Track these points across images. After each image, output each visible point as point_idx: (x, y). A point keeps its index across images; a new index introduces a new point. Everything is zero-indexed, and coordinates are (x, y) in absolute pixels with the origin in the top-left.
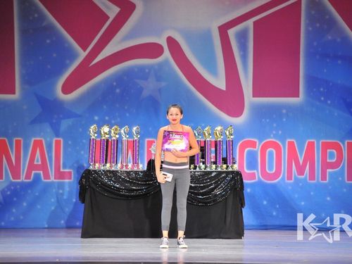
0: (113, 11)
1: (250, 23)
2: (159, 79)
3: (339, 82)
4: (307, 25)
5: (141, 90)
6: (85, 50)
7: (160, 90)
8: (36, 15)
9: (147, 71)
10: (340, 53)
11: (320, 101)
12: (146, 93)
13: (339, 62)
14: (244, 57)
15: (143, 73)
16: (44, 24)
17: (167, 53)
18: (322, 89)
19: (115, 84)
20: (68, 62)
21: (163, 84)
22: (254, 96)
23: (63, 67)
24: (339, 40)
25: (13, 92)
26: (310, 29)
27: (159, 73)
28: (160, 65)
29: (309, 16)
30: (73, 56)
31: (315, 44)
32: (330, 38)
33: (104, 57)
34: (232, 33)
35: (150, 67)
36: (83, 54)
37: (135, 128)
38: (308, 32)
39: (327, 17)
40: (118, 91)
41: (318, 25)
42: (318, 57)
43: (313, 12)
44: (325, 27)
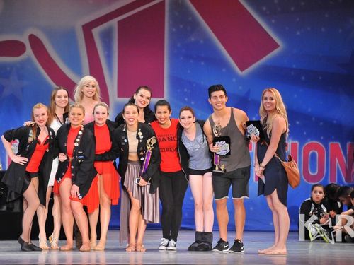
1: (114, 23)
2: (21, 77)
3: (202, 83)
4: (172, 26)
7: (22, 89)
9: (8, 69)
10: (203, 55)
11: (184, 101)
12: (6, 92)
13: (203, 63)
14: (109, 57)
15: (4, 71)
17: (29, 51)
18: (186, 90)
21: (26, 83)
22: (119, 96)
24: (202, 42)
26: (174, 30)
27: (21, 71)
28: (22, 64)
29: (173, 17)
31: (179, 45)
32: (193, 39)
34: (96, 32)
35: (12, 65)
38: (172, 34)
39: (190, 19)
41: (181, 26)
42: (182, 58)
43: (177, 14)
44: (189, 28)
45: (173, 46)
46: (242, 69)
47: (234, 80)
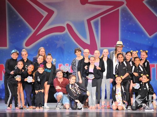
0: (45, 14)
1: (99, 18)
2: (63, 40)
3: (134, 41)
4: (121, 19)
5: (57, 44)
6: (34, 29)
7: (64, 45)
8: (15, 16)
9: (59, 37)
10: (134, 30)
11: (127, 48)
12: (58, 46)
13: (134, 33)
14: (97, 32)
15: (57, 38)
16: (18, 19)
17: (67, 30)
18: (127, 44)
19: (46, 42)
20: (27, 34)
21: (65, 42)
22: (101, 47)
23: (26, 36)
24: (134, 25)
25: (6, 46)
26: (123, 20)
27: (63, 38)
28: (64, 35)
29: (122, 16)
30: (30, 32)
31: (125, 26)
32: (130, 24)
33: (42, 32)
34: (92, 22)
35: (60, 36)
36: (33, 31)
37: (54, 60)
38: (122, 22)
39: (129, 16)
40: (47, 45)
41: (126, 19)
42: (126, 31)
43: (124, 14)
44: (128, 20)
45: (122, 27)
46: (150, 35)
47: (147, 40)
